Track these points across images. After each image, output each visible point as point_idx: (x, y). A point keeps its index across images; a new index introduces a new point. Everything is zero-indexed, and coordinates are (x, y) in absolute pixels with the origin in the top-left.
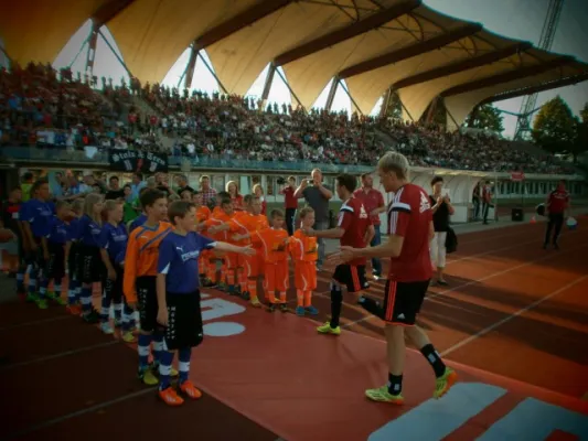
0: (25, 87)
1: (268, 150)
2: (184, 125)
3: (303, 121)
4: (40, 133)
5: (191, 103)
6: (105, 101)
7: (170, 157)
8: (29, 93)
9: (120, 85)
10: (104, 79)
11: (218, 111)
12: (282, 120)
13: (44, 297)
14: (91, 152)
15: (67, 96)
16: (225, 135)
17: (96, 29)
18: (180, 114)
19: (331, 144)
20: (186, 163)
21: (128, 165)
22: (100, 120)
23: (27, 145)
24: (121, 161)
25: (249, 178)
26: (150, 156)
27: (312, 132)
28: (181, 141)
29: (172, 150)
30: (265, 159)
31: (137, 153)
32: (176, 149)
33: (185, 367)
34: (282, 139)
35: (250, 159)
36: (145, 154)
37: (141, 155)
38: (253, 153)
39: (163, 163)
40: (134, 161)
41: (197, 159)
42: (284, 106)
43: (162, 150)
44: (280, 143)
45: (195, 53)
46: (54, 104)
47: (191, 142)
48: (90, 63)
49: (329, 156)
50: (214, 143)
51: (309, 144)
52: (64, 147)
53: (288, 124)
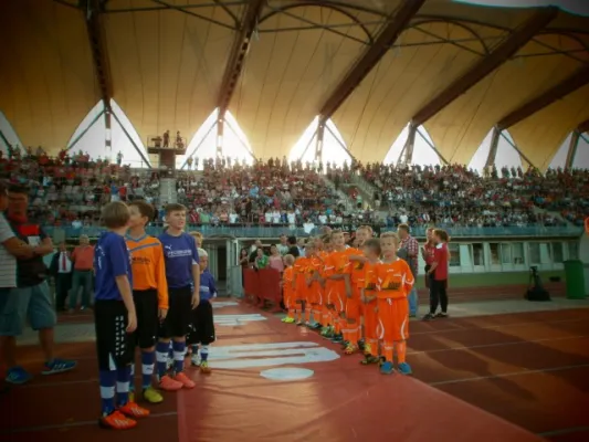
0: (263, 178)
1: (491, 216)
2: (399, 197)
3: (535, 183)
4: (268, 215)
5: (410, 177)
6: (328, 183)
7: (383, 229)
8: (266, 184)
9: (342, 167)
10: (328, 165)
12: (509, 184)
14: (308, 227)
16: (442, 204)
17: (322, 123)
18: (397, 188)
19: (572, 204)
22: (322, 199)
23: (257, 225)
25: (469, 246)
27: (546, 194)
28: (393, 214)
29: (385, 222)
30: (485, 225)
31: (350, 227)
32: (388, 220)
34: (507, 204)
35: (470, 226)
38: (472, 220)
39: (376, 234)
42: (513, 170)
43: (377, 221)
44: (505, 208)
45: (413, 130)
46: (284, 191)
47: (403, 213)
48: (319, 153)
49: (568, 218)
50: (430, 213)
51: (543, 206)
52: (287, 225)
53: (516, 187)
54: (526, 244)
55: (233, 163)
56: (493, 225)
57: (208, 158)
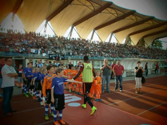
0: (28, 38)
1: (92, 54)
2: (69, 47)
3: (102, 46)
4: (31, 50)
5: (71, 41)
6: (48, 41)
7: (65, 56)
8: (29, 40)
9: (52, 37)
10: (48, 35)
11: (78, 43)
12: (96, 45)
13: (27, 94)
14: (44, 55)
15: (39, 40)
16: (80, 50)
17: (47, 22)
18: (68, 44)
19: (111, 52)
20: (69, 57)
21: (54, 58)
22: (47, 46)
23: (28, 53)
24: (52, 57)
26: (60, 56)
27: (105, 48)
28: (68, 52)
29: (66, 54)
30: (91, 56)
31: (56, 55)
32: (67, 54)
33: (61, 115)
34: (96, 51)
36: (58, 55)
37: (57, 55)
38: (88, 54)
39: (63, 57)
40: (55, 57)
41: (72, 56)
42: (97, 41)
43: (63, 54)
45: (73, 28)
47: (71, 52)
48: (45, 31)
49: (110, 55)
50: (77, 52)
51: (104, 52)
52: (37, 53)
53: (98, 46)
54: (100, 61)
55: (18, 32)
56: (93, 56)
57: (9, 29)
